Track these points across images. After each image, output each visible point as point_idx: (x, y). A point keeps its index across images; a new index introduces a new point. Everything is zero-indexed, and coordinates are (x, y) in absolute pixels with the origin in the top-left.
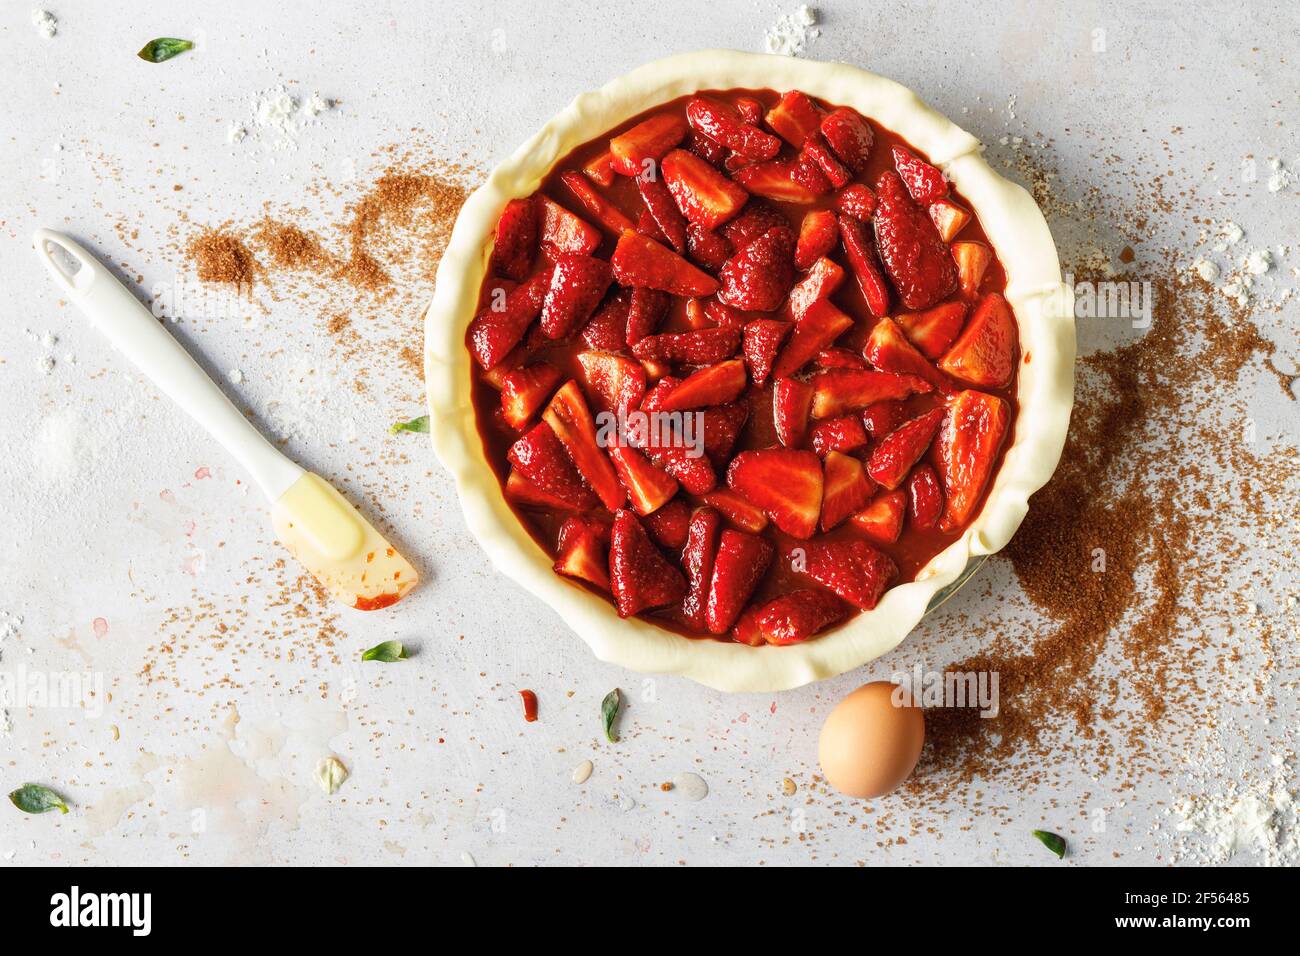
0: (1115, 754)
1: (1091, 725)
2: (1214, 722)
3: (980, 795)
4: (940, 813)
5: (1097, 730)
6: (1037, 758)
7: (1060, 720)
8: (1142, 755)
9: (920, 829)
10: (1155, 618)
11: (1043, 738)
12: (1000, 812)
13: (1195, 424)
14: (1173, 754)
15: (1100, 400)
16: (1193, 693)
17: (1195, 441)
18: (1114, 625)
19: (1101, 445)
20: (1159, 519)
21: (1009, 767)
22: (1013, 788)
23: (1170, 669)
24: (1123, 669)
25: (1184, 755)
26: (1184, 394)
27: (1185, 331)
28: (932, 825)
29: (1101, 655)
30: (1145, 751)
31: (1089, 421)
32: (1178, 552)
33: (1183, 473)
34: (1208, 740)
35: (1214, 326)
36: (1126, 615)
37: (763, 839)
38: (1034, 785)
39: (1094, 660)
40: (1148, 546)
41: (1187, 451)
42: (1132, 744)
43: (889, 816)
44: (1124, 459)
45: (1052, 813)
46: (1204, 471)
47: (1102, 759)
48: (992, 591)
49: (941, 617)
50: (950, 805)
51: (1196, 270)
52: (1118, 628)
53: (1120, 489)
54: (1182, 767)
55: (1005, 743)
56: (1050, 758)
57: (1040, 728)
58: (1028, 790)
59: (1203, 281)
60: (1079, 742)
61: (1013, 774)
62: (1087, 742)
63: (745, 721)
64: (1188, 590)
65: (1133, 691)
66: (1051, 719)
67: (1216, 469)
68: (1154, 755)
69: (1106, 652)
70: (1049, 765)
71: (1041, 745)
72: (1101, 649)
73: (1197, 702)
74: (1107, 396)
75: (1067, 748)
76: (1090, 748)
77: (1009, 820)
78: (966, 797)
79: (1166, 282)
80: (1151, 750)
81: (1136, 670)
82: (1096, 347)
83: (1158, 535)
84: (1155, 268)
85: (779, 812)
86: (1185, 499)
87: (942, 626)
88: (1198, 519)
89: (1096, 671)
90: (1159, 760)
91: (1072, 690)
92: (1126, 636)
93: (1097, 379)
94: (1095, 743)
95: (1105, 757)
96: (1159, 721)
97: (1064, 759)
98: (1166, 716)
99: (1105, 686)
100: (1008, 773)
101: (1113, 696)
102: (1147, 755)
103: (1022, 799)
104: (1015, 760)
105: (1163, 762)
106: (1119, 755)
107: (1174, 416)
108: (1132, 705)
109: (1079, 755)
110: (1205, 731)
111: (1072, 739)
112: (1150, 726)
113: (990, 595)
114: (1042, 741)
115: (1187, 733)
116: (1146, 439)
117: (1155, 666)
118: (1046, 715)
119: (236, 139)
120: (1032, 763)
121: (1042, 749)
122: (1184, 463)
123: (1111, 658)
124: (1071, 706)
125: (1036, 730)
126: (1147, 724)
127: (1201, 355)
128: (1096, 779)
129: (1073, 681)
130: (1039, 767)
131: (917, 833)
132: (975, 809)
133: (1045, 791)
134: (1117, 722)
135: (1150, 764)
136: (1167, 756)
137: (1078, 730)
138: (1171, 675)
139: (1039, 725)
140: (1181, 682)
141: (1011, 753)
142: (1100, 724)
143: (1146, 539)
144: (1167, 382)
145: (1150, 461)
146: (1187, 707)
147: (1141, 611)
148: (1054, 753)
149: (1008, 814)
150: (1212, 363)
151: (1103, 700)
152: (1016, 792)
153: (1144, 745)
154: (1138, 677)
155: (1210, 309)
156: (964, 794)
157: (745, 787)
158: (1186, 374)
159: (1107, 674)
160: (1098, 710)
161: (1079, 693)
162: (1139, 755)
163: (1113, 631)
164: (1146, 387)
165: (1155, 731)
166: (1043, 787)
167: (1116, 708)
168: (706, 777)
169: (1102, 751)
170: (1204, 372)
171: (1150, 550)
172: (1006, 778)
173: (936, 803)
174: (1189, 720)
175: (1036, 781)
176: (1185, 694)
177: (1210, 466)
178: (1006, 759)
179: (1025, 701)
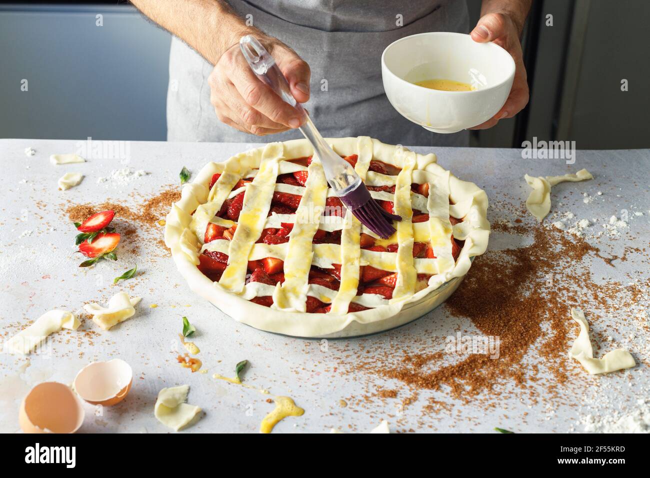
0: (541, 396)
1: (524, 383)
2: (599, 384)
3: (460, 411)
4: (435, 419)
5: (528, 386)
6: (494, 397)
7: (505, 381)
8: (557, 397)
9: (423, 426)
10: (555, 341)
11: (496, 388)
12: (472, 419)
13: (563, 273)
14: (576, 397)
15: (512, 264)
16: (583, 372)
17: (564, 279)
18: (532, 344)
19: (514, 279)
20: (550, 305)
21: (477, 400)
22: (479, 409)
23: (567, 362)
24: (540, 361)
25: (583, 398)
26: (555, 263)
27: (552, 244)
28: (430, 424)
29: (526, 355)
30: (559, 395)
31: (507, 271)
32: (563, 317)
33: (560, 289)
34: (597, 392)
35: (566, 243)
36: (538, 340)
37: (325, 426)
38: (493, 408)
39: (522, 357)
40: (546, 314)
41: (560, 282)
42: (551, 392)
43: (404, 419)
44: (527, 284)
45: (505, 421)
46: (572, 289)
47: (533, 398)
48: (460, 328)
49: (432, 337)
50: (441, 415)
51: (554, 225)
52: (534, 345)
53: (527, 294)
54: (583, 403)
55: (474, 390)
56: (501, 397)
57: (493, 384)
58: (489, 410)
59: (558, 229)
60: (518, 390)
61: (479, 403)
62: (523, 391)
63: (319, 375)
64: (571, 331)
65: (547, 370)
66: (500, 380)
67: (578, 289)
68: (564, 397)
69: (528, 354)
70: (501, 400)
71: (496, 391)
72: (526, 353)
73: (586, 376)
74: (514, 263)
75: (510, 393)
76: (525, 393)
77: (479, 423)
78: (451, 412)
79: (539, 229)
80: (562, 395)
81: (547, 362)
82: (507, 248)
83: (550, 310)
84: (532, 225)
85: (337, 415)
86: (564, 299)
87: (433, 341)
88: (572, 306)
89: (524, 361)
90: (568, 400)
91: (511, 369)
92: (539, 348)
93: (509, 258)
94: (528, 391)
95: (535, 397)
96: (565, 383)
97: (510, 398)
98: (569, 381)
99: (531, 367)
100: (477, 403)
101: (535, 372)
102: (561, 397)
103: (486, 414)
104: (480, 397)
105: (571, 401)
106: (543, 397)
107: (552, 271)
108: (547, 376)
109: (519, 396)
110: (593, 388)
111: (513, 389)
112: (560, 385)
113: (460, 330)
114: (495, 389)
115: (583, 389)
116: (537, 277)
117: (558, 360)
118: (497, 378)
119: (102, 181)
120: (491, 399)
121: (496, 393)
122: (560, 286)
123: (532, 356)
124: (511, 375)
125: (492, 385)
126: (558, 384)
127: (561, 251)
128: (531, 407)
129: (511, 365)
130: (496, 401)
131: (422, 427)
132: (457, 417)
133: (499, 411)
134: (540, 382)
135: (563, 401)
136: (573, 398)
137: (517, 386)
138: (568, 364)
139: (493, 382)
140: (575, 367)
141: (478, 394)
142: (530, 383)
143: (544, 312)
144: (546, 259)
145: (541, 285)
146: (580, 378)
147: (546, 339)
148: (503, 395)
149: (477, 421)
150: (568, 254)
151: (530, 373)
152: (482, 411)
153: (557, 393)
154: (549, 364)
155: (563, 238)
156: (450, 411)
157: (316, 403)
158: (555, 257)
159: (530, 363)
160: (527, 377)
161: (515, 370)
162: (556, 397)
163: (531, 346)
164: (535, 261)
165: (563, 387)
166: (498, 409)
167: (538, 376)
168: (294, 399)
169: (532, 394)
170: (564, 257)
171: (547, 315)
172: (475, 405)
173: (433, 415)
174: (583, 383)
175: (494, 406)
176: (578, 372)
177: (575, 287)
178: (475, 396)
179: (484, 372)
